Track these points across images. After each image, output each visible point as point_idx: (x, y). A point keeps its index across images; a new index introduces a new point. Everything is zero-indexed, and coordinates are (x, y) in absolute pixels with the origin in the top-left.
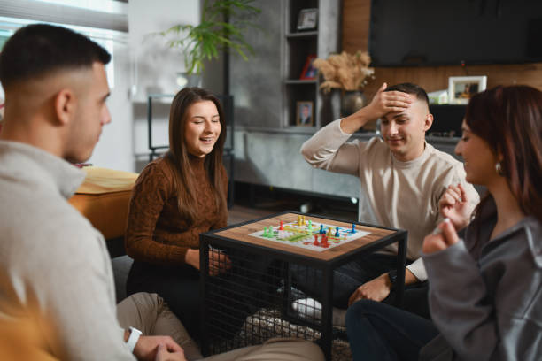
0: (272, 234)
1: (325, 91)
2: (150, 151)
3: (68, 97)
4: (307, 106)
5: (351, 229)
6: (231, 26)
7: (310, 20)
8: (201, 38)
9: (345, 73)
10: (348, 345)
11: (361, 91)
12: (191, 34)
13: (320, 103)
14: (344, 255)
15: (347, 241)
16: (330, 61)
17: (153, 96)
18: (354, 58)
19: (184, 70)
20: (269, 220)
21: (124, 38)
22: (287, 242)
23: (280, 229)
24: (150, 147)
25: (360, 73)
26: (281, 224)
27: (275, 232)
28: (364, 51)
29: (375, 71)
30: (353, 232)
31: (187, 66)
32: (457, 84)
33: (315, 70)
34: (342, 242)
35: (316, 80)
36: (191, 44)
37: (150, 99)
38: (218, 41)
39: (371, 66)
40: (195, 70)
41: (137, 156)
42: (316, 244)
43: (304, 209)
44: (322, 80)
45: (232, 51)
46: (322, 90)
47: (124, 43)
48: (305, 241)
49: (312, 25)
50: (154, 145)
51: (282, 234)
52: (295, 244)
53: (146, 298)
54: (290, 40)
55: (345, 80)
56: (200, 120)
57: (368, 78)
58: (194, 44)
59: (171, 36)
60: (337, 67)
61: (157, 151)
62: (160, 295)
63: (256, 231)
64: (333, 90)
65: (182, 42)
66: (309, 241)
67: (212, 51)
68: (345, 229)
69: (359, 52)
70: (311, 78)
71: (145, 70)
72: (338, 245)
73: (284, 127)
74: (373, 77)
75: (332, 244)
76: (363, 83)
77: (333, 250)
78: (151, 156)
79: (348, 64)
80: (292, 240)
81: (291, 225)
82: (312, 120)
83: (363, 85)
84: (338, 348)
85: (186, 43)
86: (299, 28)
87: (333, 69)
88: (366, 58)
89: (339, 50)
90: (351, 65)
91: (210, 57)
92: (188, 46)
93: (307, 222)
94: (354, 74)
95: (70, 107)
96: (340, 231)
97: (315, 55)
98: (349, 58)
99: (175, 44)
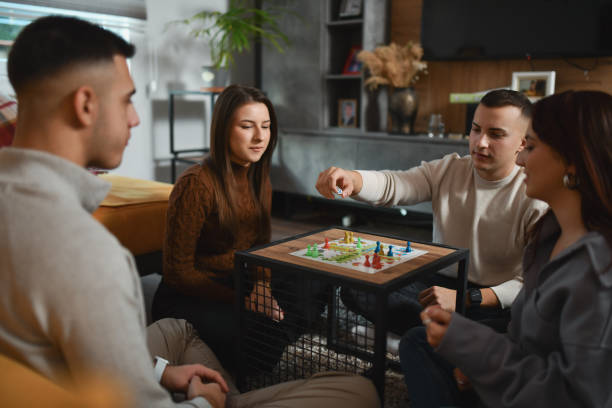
0: (316, 253)
1: (371, 89)
2: (171, 156)
3: (88, 95)
4: (349, 104)
5: (405, 248)
6: (263, 12)
7: (355, 6)
8: (230, 27)
9: (393, 67)
10: (401, 376)
11: (412, 88)
12: (218, 22)
13: (365, 102)
14: (399, 278)
15: (401, 262)
16: (376, 54)
17: (175, 92)
18: (405, 50)
19: (209, 63)
20: (312, 237)
21: (143, 26)
22: (335, 263)
23: (326, 247)
24: (172, 151)
25: (411, 66)
26: (327, 241)
27: (320, 251)
28: (414, 43)
29: (428, 65)
30: (407, 251)
31: (213, 58)
32: (521, 80)
33: (360, 64)
34: (396, 262)
35: (361, 75)
36: (218, 34)
37: (172, 96)
38: (250, 30)
39: (423, 59)
40: (223, 64)
41: (157, 161)
42: (367, 264)
43: (346, 221)
44: (368, 75)
45: (264, 41)
46: (368, 86)
47: (142, 32)
48: (354, 261)
49: (356, 12)
50: (177, 148)
51: (327, 253)
52: (343, 265)
53: (173, 325)
54: (331, 29)
55: (394, 76)
56: (249, 124)
57: (420, 73)
58: (222, 34)
59: (195, 24)
60: (384, 60)
61: (180, 156)
62: (188, 321)
63: (298, 249)
64: (380, 86)
65: (208, 32)
66: (358, 261)
67: (242, 41)
68: (399, 247)
69: (410, 43)
70: (355, 72)
71: (165, 63)
72: (392, 265)
73: (324, 129)
74: (426, 72)
75: (386, 266)
76: (414, 78)
77: (387, 271)
78: (173, 161)
79: (397, 57)
80: (339, 259)
81: (337, 242)
82: (355, 121)
83: (413, 81)
84: (390, 381)
85: (212, 32)
86: (342, 15)
87: (380, 63)
88: (418, 50)
89: (387, 41)
90: (400, 58)
91: (240, 49)
92: (216, 35)
93: (355, 239)
94: (404, 68)
95: (91, 106)
96: (393, 250)
97: (359, 46)
98: (398, 50)
99: (201, 34)
